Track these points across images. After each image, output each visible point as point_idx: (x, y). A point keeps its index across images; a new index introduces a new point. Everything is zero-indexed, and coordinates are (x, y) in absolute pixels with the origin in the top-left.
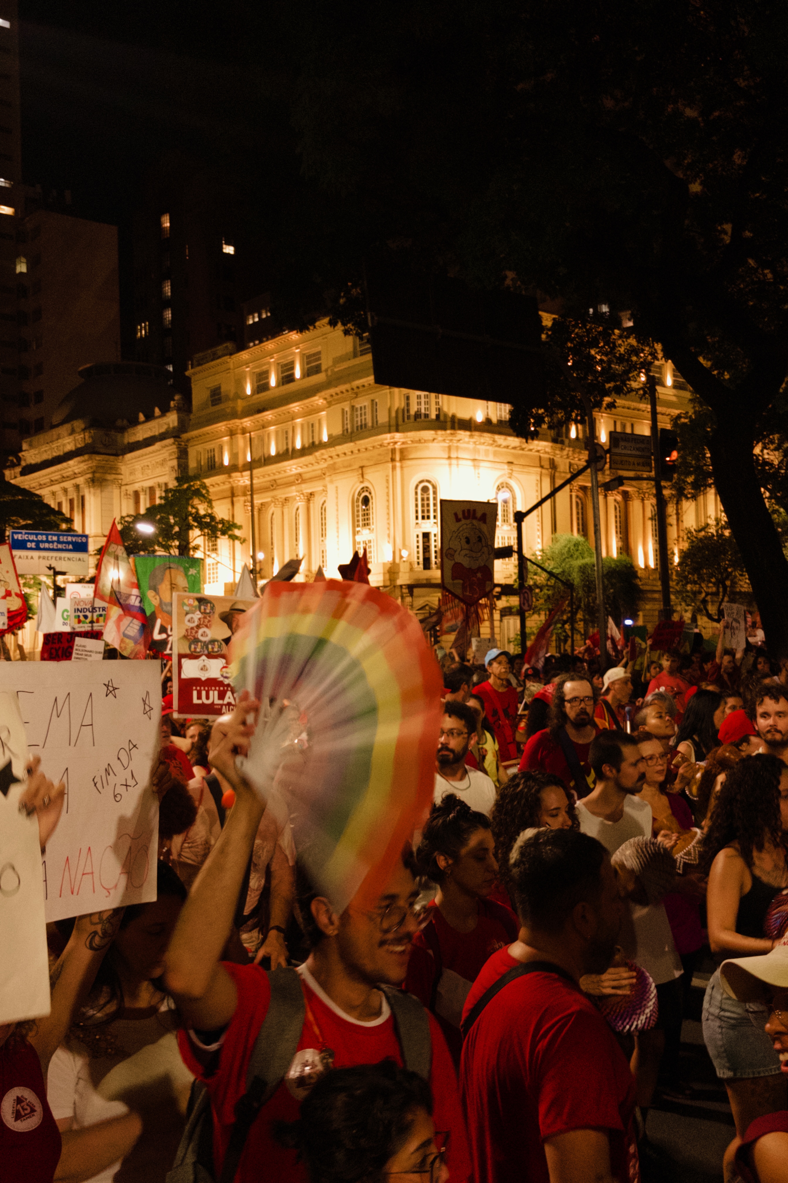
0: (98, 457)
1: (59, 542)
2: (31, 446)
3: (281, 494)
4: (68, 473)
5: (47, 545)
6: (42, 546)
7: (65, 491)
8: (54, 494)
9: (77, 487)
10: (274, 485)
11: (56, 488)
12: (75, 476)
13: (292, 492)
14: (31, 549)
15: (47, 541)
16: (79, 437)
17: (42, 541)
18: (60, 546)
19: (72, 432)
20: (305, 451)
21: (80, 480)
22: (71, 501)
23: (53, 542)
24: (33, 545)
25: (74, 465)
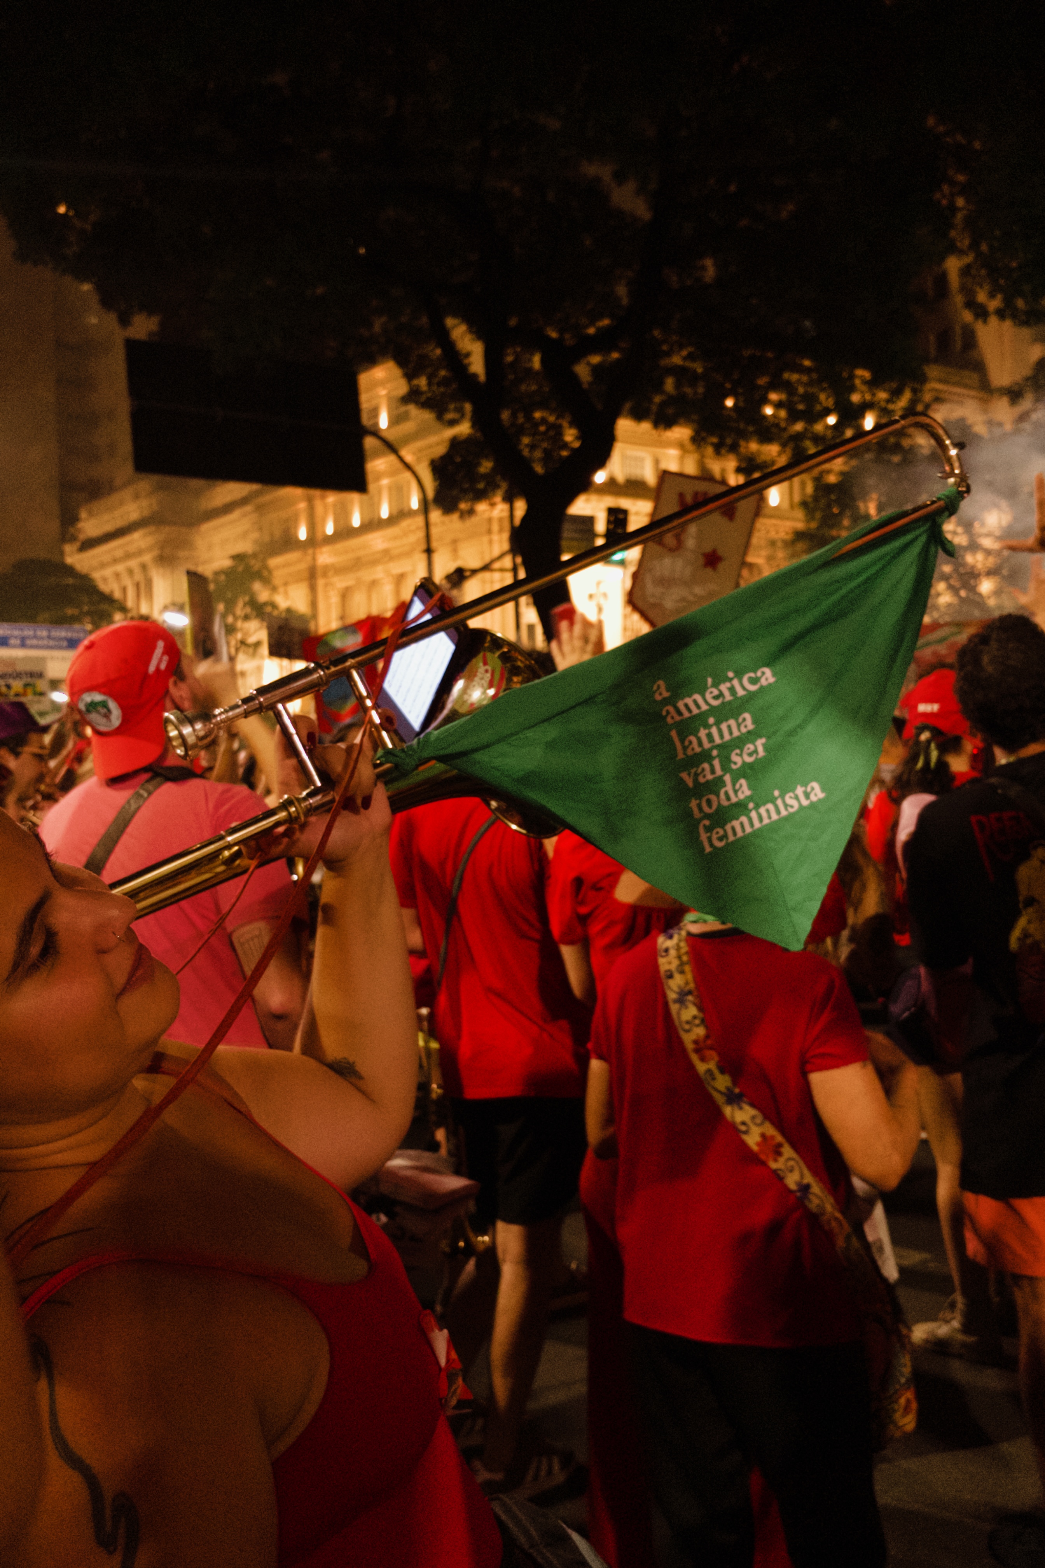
0: (167, 529)
1: (49, 637)
2: (91, 514)
3: (367, 575)
4: (132, 548)
5: (35, 642)
6: (28, 642)
7: (130, 572)
8: (117, 575)
9: (144, 567)
10: (357, 564)
11: (120, 568)
12: (140, 553)
13: (378, 572)
14: (14, 647)
15: (35, 637)
16: (145, 503)
17: (28, 637)
18: (51, 643)
19: (137, 497)
20: (393, 520)
21: (147, 558)
22: (137, 585)
23: (42, 638)
24: (18, 642)
25: (138, 539)
